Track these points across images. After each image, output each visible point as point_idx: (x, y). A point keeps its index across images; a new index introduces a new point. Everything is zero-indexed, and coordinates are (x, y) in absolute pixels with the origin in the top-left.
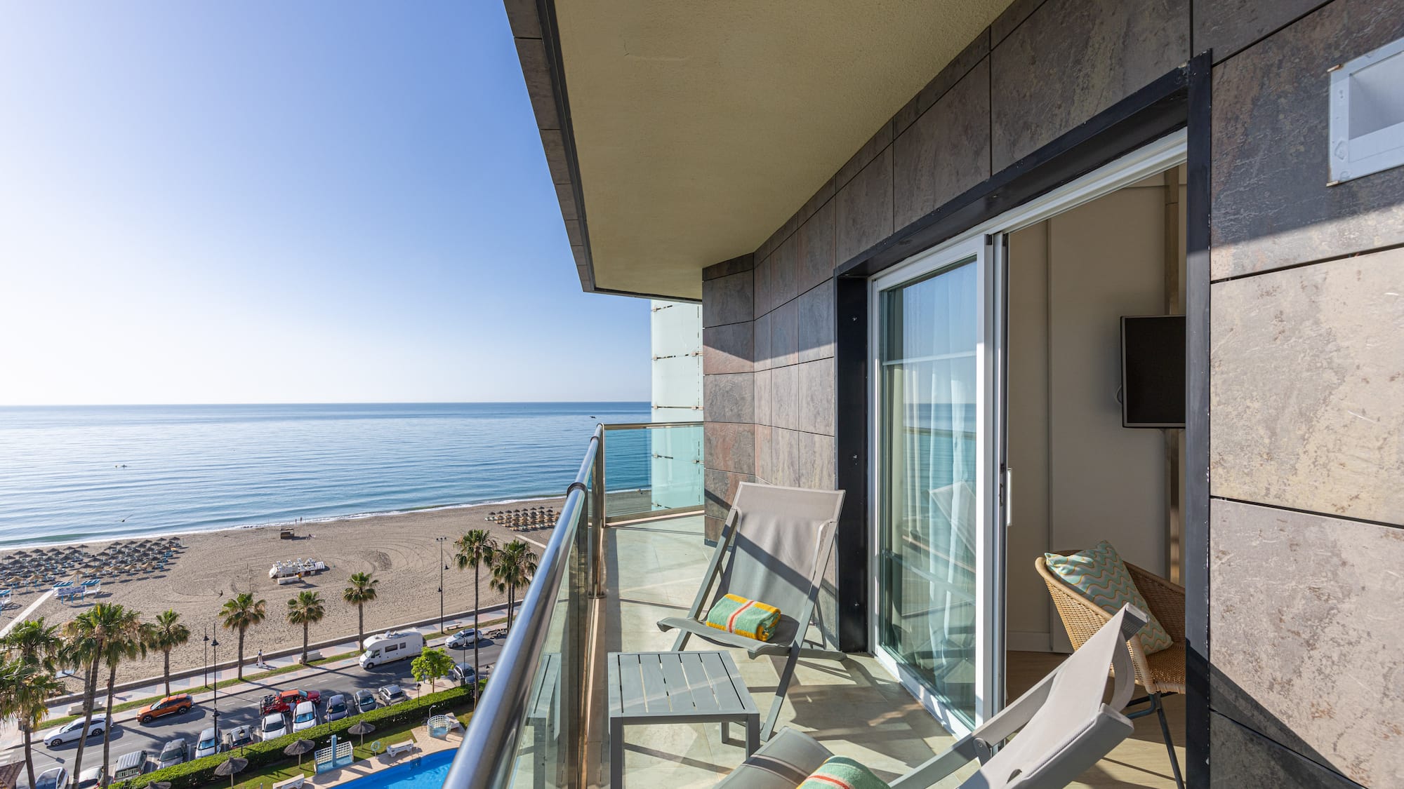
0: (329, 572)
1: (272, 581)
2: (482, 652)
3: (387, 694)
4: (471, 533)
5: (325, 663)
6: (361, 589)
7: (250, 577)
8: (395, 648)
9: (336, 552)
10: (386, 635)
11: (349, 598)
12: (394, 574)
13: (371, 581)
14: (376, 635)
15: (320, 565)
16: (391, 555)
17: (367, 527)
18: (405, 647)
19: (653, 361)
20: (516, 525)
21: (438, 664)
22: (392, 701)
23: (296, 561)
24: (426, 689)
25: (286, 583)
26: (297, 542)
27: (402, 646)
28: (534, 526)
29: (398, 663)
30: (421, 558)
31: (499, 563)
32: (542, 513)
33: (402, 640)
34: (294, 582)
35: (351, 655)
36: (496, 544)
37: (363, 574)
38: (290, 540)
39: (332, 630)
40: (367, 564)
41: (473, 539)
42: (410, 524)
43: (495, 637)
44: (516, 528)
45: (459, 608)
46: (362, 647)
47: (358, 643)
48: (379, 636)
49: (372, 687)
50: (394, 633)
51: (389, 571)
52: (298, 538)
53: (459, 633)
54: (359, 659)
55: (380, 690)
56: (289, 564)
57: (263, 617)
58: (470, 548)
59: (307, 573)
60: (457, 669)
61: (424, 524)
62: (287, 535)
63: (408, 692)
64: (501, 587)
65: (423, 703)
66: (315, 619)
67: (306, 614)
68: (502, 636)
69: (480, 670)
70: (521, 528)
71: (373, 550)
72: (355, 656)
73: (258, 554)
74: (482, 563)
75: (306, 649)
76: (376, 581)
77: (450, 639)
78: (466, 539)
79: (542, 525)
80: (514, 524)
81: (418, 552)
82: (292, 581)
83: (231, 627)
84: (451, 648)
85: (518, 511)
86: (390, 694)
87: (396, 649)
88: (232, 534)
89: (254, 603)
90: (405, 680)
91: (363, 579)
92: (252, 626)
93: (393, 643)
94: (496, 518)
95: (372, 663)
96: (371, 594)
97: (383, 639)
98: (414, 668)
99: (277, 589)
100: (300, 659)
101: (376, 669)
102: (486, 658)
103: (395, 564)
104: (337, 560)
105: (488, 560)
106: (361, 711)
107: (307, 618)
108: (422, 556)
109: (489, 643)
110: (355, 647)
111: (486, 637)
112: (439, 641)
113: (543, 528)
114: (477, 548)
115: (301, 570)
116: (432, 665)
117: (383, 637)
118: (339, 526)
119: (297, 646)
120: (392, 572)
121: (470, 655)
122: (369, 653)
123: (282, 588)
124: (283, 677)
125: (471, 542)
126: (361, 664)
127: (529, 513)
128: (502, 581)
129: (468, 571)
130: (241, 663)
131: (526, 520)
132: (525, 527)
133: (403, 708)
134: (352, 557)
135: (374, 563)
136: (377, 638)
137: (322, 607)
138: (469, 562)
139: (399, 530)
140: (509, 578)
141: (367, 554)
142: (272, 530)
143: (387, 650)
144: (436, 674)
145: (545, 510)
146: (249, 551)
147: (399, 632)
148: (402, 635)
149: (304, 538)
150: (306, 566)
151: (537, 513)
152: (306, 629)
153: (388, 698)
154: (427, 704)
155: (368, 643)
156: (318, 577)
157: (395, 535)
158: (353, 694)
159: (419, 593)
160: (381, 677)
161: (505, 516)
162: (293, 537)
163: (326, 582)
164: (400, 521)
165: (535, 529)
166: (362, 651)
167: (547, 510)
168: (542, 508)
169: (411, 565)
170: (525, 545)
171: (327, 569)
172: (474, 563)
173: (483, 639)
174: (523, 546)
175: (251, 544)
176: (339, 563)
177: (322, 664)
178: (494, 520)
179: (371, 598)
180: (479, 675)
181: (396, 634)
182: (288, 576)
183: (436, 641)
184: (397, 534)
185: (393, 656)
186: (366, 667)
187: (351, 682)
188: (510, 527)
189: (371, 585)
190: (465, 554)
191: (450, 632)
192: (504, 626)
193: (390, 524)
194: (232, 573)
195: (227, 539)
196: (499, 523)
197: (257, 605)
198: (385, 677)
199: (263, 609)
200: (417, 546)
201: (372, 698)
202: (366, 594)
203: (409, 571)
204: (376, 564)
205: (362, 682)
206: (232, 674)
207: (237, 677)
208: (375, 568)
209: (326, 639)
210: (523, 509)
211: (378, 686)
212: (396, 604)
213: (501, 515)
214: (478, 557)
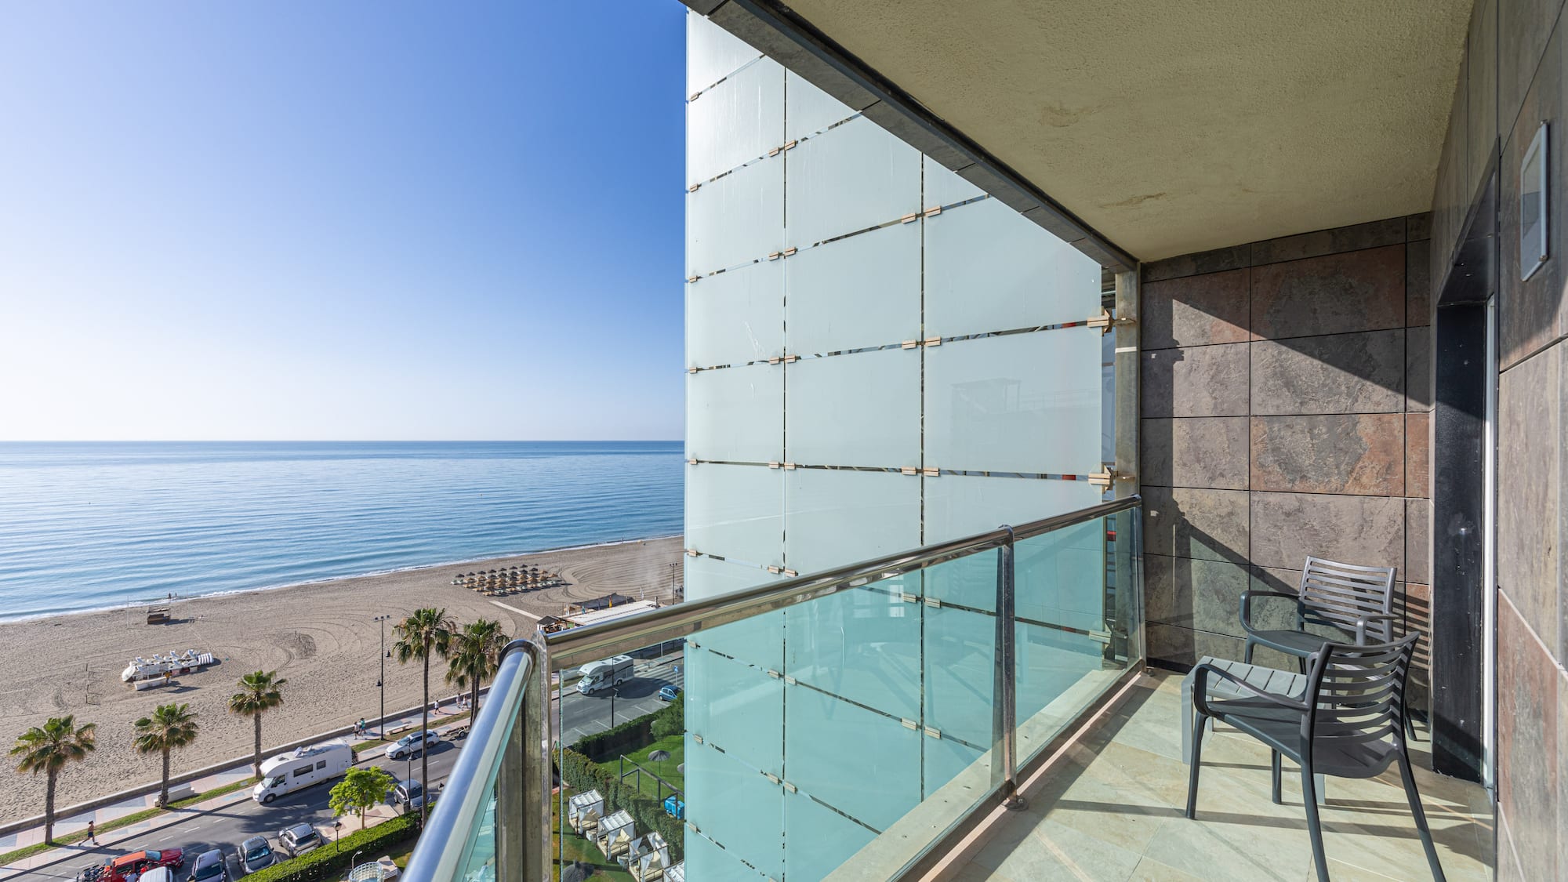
0: (220, 666)
1: (125, 686)
2: (433, 761)
3: (291, 839)
4: (418, 613)
5: (198, 802)
6: (258, 694)
7: (88, 682)
8: (309, 769)
9: (234, 637)
10: (296, 753)
11: (238, 707)
12: (318, 662)
13: (274, 681)
14: (280, 756)
15: (205, 658)
16: (317, 637)
17: (284, 600)
18: (324, 766)
19: (689, 375)
20: (491, 588)
21: (369, 789)
22: (299, 848)
23: (167, 654)
24: (351, 823)
25: (149, 688)
26: (172, 627)
27: (319, 765)
28: (513, 589)
29: (314, 789)
30: (359, 638)
31: (457, 650)
32: (525, 572)
33: (320, 758)
34: (160, 686)
35: (242, 784)
36: (454, 625)
37: (262, 673)
38: (163, 625)
39: (215, 751)
40: (280, 654)
41: (421, 622)
42: (347, 594)
43: (457, 738)
44: (490, 593)
45: (408, 703)
46: (259, 772)
47: (252, 766)
48: (284, 755)
49: (269, 829)
50: (309, 749)
51: (311, 659)
52: (176, 622)
53: (405, 738)
54: (253, 789)
55: (281, 833)
56: (155, 660)
57: (91, 748)
58: (416, 634)
59: (184, 671)
60: (400, 789)
61: (366, 593)
62: (158, 619)
63: (324, 831)
64: (461, 681)
65: (343, 848)
66: (181, 743)
67: (165, 738)
68: (463, 735)
69: (430, 786)
70: (497, 592)
71: (291, 631)
72: (247, 786)
73: (107, 648)
74: (433, 654)
75: (167, 784)
76: (282, 681)
77: (393, 747)
78: (411, 622)
79: (523, 588)
80: (488, 588)
81: (356, 630)
82: (158, 683)
83: (31, 770)
84: (393, 759)
85: (493, 571)
86: (295, 838)
87: (311, 770)
88: (69, 622)
89: (75, 730)
90: (320, 814)
91: (261, 680)
92: (71, 764)
93: (306, 762)
94: (465, 581)
95: (273, 795)
96: (274, 699)
97: (291, 760)
98: (334, 797)
99: (132, 696)
100: (157, 800)
101: (278, 802)
102: (437, 769)
103: (320, 648)
104: (231, 649)
105: (443, 648)
106: (248, 870)
107: (168, 742)
108: (362, 635)
109: (448, 746)
110: (249, 773)
111: (443, 739)
112: (378, 751)
113: (526, 591)
114: (427, 632)
115: (175, 667)
116: (360, 791)
117: (291, 756)
118: (242, 602)
119: (154, 781)
120: (315, 660)
121: (417, 767)
122: (268, 782)
123: (141, 696)
124: (126, 831)
125: (418, 625)
126: (256, 798)
127: (508, 573)
128: (463, 672)
129: (414, 665)
130: (51, 819)
131: (503, 582)
132: (502, 591)
133: (313, 858)
134: (257, 644)
135: (291, 649)
136: (282, 759)
137: (194, 724)
138: (415, 653)
139: (331, 603)
140: (471, 669)
141: (280, 639)
142: (137, 612)
143: (297, 773)
144: (367, 800)
145: (528, 569)
146: (92, 644)
147: (316, 747)
148: (321, 751)
149: (185, 621)
150: (183, 661)
151: (519, 573)
152: (166, 759)
153: (293, 845)
154: (350, 848)
155: (267, 767)
156: (201, 675)
157: (324, 610)
158: (236, 844)
159: (353, 686)
160: (284, 813)
161: (476, 578)
162: (167, 621)
163: (212, 682)
164: (333, 591)
165: (515, 593)
166: (260, 777)
167: (532, 568)
168: (524, 566)
169: (343, 649)
170: (493, 625)
171: (217, 662)
172: (423, 653)
173: (440, 742)
174: (491, 627)
175: (98, 634)
176: (236, 653)
177: (193, 803)
178: (463, 583)
179: (274, 704)
180: (429, 793)
181: (311, 750)
182: (151, 677)
183: (373, 751)
184: (328, 607)
185: (306, 780)
186: (263, 800)
187: (237, 826)
188: (482, 591)
189: (274, 687)
190: (409, 641)
191: (394, 736)
192: (466, 722)
193: (319, 596)
194: (58, 680)
195: (57, 629)
196: (468, 587)
197: (79, 733)
198: (291, 812)
199: (91, 737)
200: (355, 623)
201: (266, 847)
202: (266, 700)
203: (341, 657)
204: (294, 651)
205: (254, 824)
206: (38, 836)
207: (43, 840)
208: (290, 656)
209: (204, 764)
210: (500, 569)
211: (278, 828)
212: (318, 704)
213: (473, 577)
214: (428, 645)
